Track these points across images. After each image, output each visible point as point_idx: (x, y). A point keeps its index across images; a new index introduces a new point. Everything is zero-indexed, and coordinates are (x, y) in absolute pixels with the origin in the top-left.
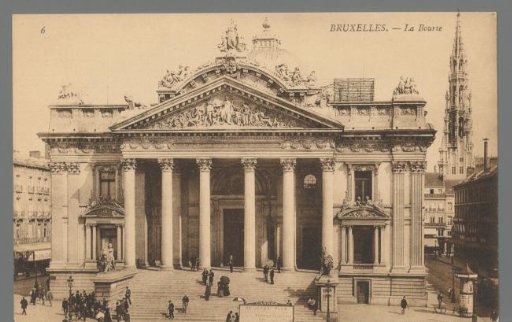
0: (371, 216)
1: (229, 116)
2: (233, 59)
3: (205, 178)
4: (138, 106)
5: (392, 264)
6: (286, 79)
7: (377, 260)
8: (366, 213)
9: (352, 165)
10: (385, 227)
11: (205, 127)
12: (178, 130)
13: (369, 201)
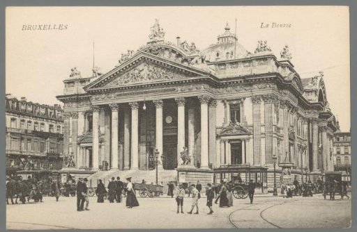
0: (239, 133)
1: (146, 75)
2: (155, 42)
3: (135, 114)
4: (99, 75)
5: (254, 164)
6: (187, 51)
7: (244, 162)
8: (235, 130)
9: (228, 101)
10: (248, 139)
11: (133, 83)
12: (118, 86)
13: (237, 123)
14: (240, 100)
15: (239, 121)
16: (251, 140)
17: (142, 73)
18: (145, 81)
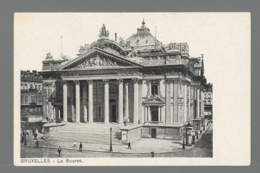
0: (157, 102)
1: (98, 63)
2: (103, 40)
4: (67, 60)
5: (166, 122)
6: (124, 47)
7: (159, 120)
8: (155, 100)
9: (150, 81)
11: (89, 67)
12: (80, 69)
14: (158, 81)
15: (157, 94)
16: (164, 107)
17: (95, 61)
18: (98, 67)
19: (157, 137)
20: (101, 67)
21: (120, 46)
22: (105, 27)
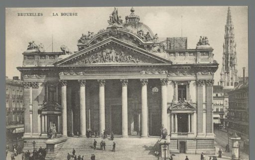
0: (186, 108)
1: (114, 57)
2: (116, 28)
5: (197, 132)
7: (189, 131)
8: (184, 107)
9: (177, 82)
10: (193, 114)
11: (101, 63)
12: (88, 65)
13: (185, 101)
14: (187, 83)
15: (186, 99)
16: (195, 114)
17: (111, 55)
18: (114, 63)
19: (187, 152)
20: (118, 63)
21: (138, 37)
22: (117, 12)
